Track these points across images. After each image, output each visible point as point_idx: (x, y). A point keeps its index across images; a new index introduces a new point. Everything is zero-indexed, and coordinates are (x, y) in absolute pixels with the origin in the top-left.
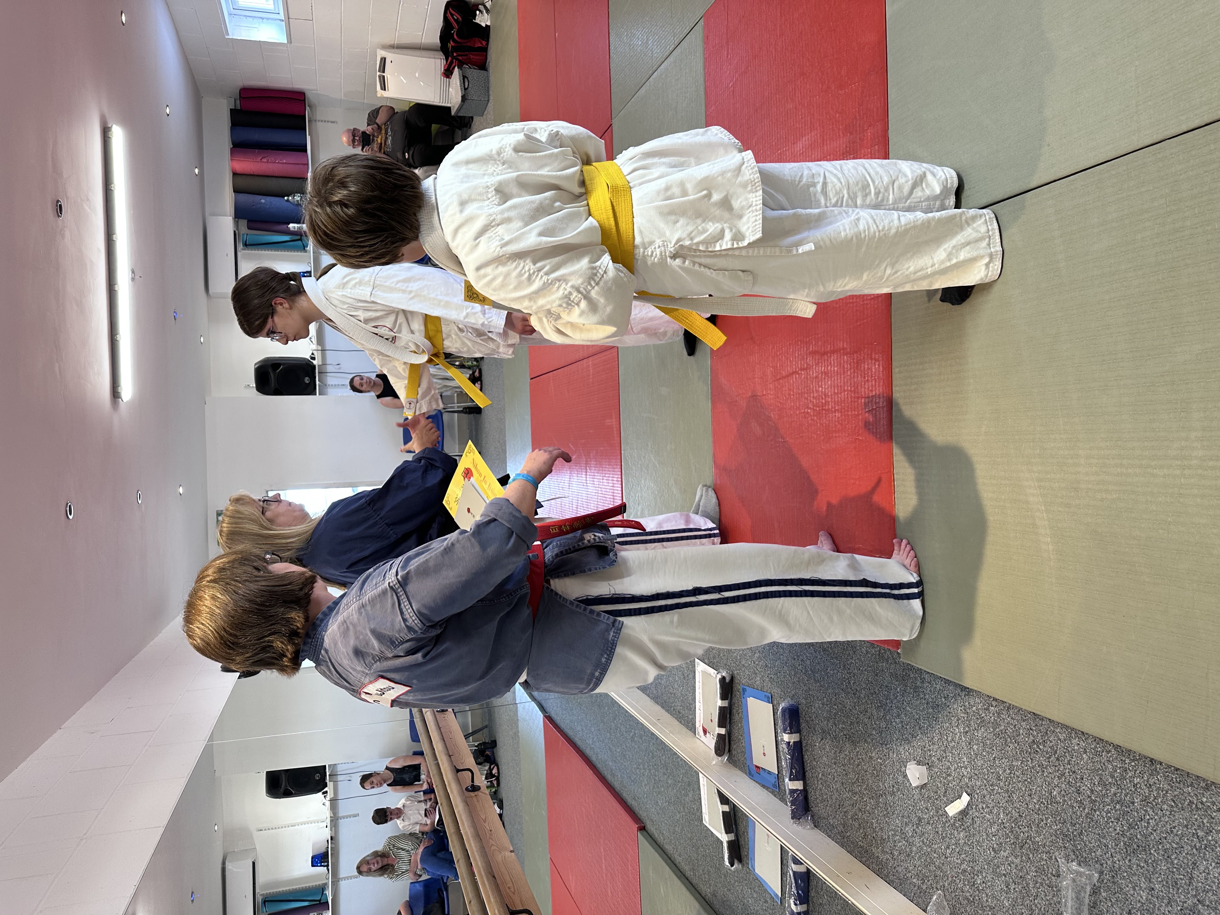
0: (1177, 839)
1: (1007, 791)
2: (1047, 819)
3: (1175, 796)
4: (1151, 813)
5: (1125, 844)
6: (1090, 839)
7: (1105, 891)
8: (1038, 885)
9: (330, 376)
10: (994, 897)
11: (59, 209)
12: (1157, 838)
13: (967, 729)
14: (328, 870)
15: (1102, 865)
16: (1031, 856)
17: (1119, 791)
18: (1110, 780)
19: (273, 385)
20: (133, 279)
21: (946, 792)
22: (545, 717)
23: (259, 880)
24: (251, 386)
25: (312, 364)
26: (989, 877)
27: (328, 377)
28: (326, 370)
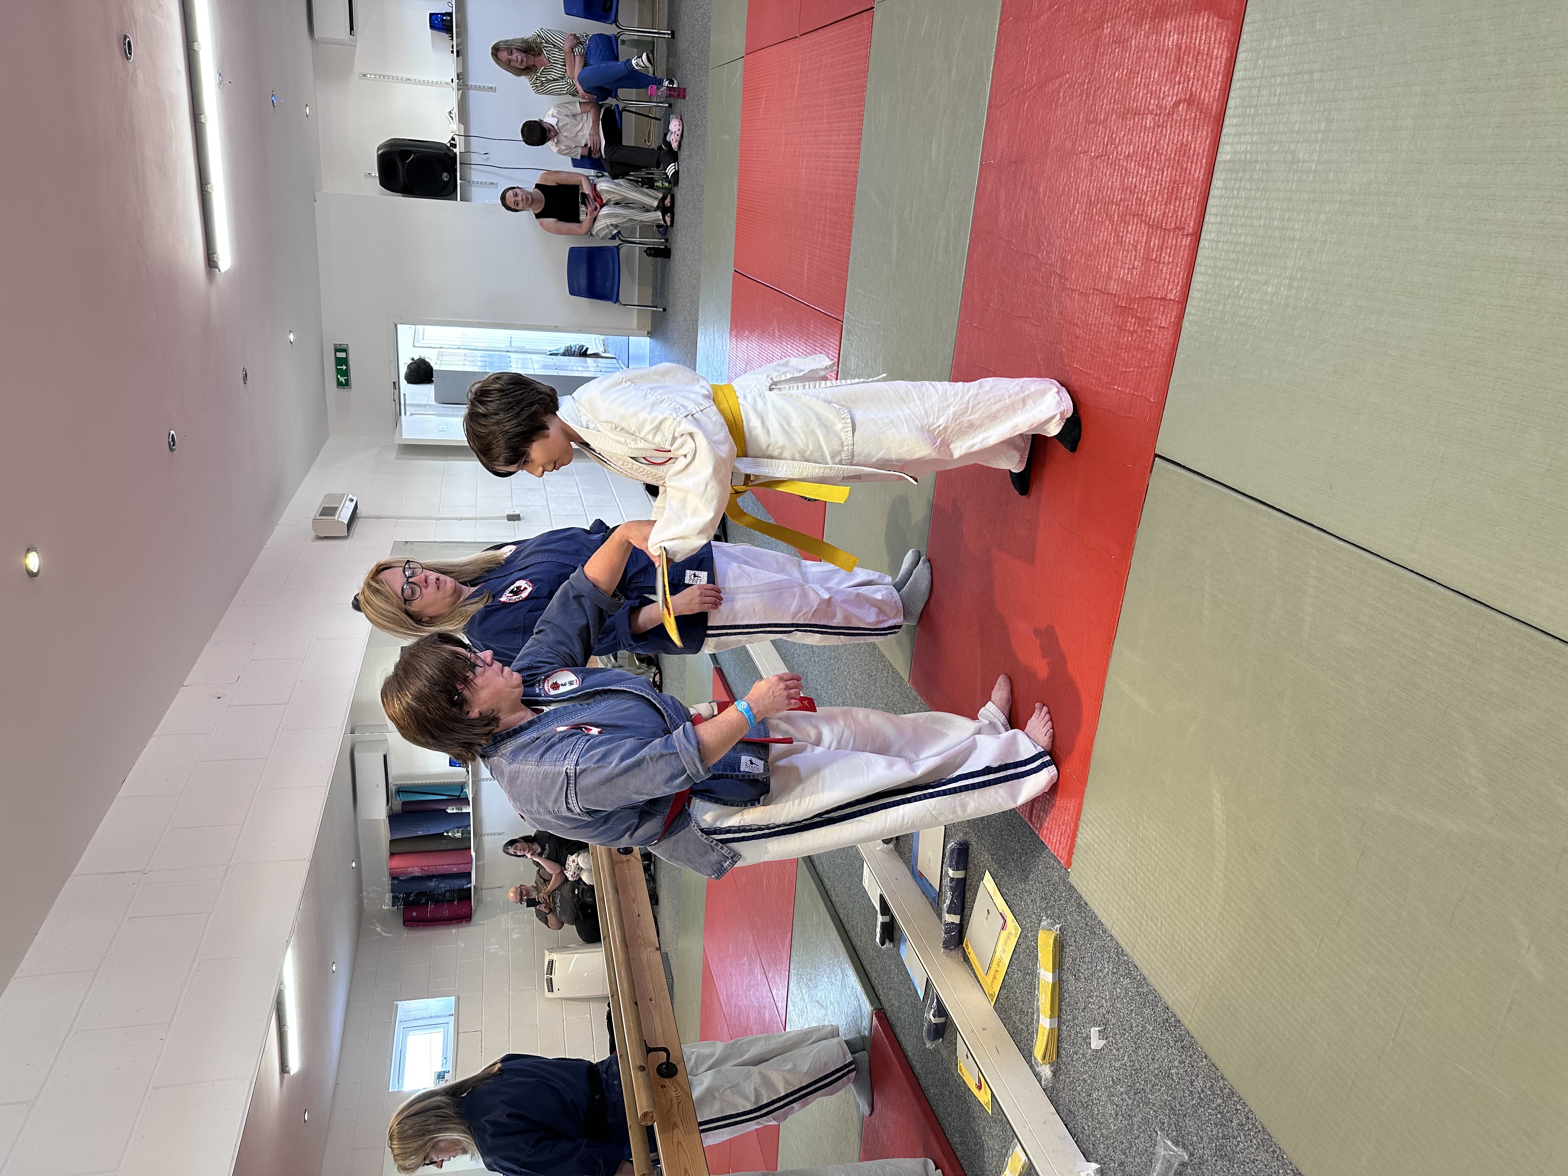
0: (1256, 1170)
1: (1136, 1043)
2: (1161, 1086)
3: (1264, 1139)
4: (1243, 1137)
5: (1216, 1146)
6: (1190, 1124)
7: (1191, 1169)
8: (1141, 1130)
9: (474, 169)
10: (1103, 1115)
11: (127, 49)
12: (1242, 1159)
13: (1115, 970)
14: (468, 772)
15: (1194, 1149)
16: (1141, 1105)
17: (1224, 1105)
18: (1219, 1092)
19: (401, 180)
20: (220, 83)
21: (1084, 1009)
22: (716, 668)
23: (392, 772)
24: (373, 175)
25: (452, 155)
26: (1104, 1098)
27: (473, 171)
28: (471, 161)
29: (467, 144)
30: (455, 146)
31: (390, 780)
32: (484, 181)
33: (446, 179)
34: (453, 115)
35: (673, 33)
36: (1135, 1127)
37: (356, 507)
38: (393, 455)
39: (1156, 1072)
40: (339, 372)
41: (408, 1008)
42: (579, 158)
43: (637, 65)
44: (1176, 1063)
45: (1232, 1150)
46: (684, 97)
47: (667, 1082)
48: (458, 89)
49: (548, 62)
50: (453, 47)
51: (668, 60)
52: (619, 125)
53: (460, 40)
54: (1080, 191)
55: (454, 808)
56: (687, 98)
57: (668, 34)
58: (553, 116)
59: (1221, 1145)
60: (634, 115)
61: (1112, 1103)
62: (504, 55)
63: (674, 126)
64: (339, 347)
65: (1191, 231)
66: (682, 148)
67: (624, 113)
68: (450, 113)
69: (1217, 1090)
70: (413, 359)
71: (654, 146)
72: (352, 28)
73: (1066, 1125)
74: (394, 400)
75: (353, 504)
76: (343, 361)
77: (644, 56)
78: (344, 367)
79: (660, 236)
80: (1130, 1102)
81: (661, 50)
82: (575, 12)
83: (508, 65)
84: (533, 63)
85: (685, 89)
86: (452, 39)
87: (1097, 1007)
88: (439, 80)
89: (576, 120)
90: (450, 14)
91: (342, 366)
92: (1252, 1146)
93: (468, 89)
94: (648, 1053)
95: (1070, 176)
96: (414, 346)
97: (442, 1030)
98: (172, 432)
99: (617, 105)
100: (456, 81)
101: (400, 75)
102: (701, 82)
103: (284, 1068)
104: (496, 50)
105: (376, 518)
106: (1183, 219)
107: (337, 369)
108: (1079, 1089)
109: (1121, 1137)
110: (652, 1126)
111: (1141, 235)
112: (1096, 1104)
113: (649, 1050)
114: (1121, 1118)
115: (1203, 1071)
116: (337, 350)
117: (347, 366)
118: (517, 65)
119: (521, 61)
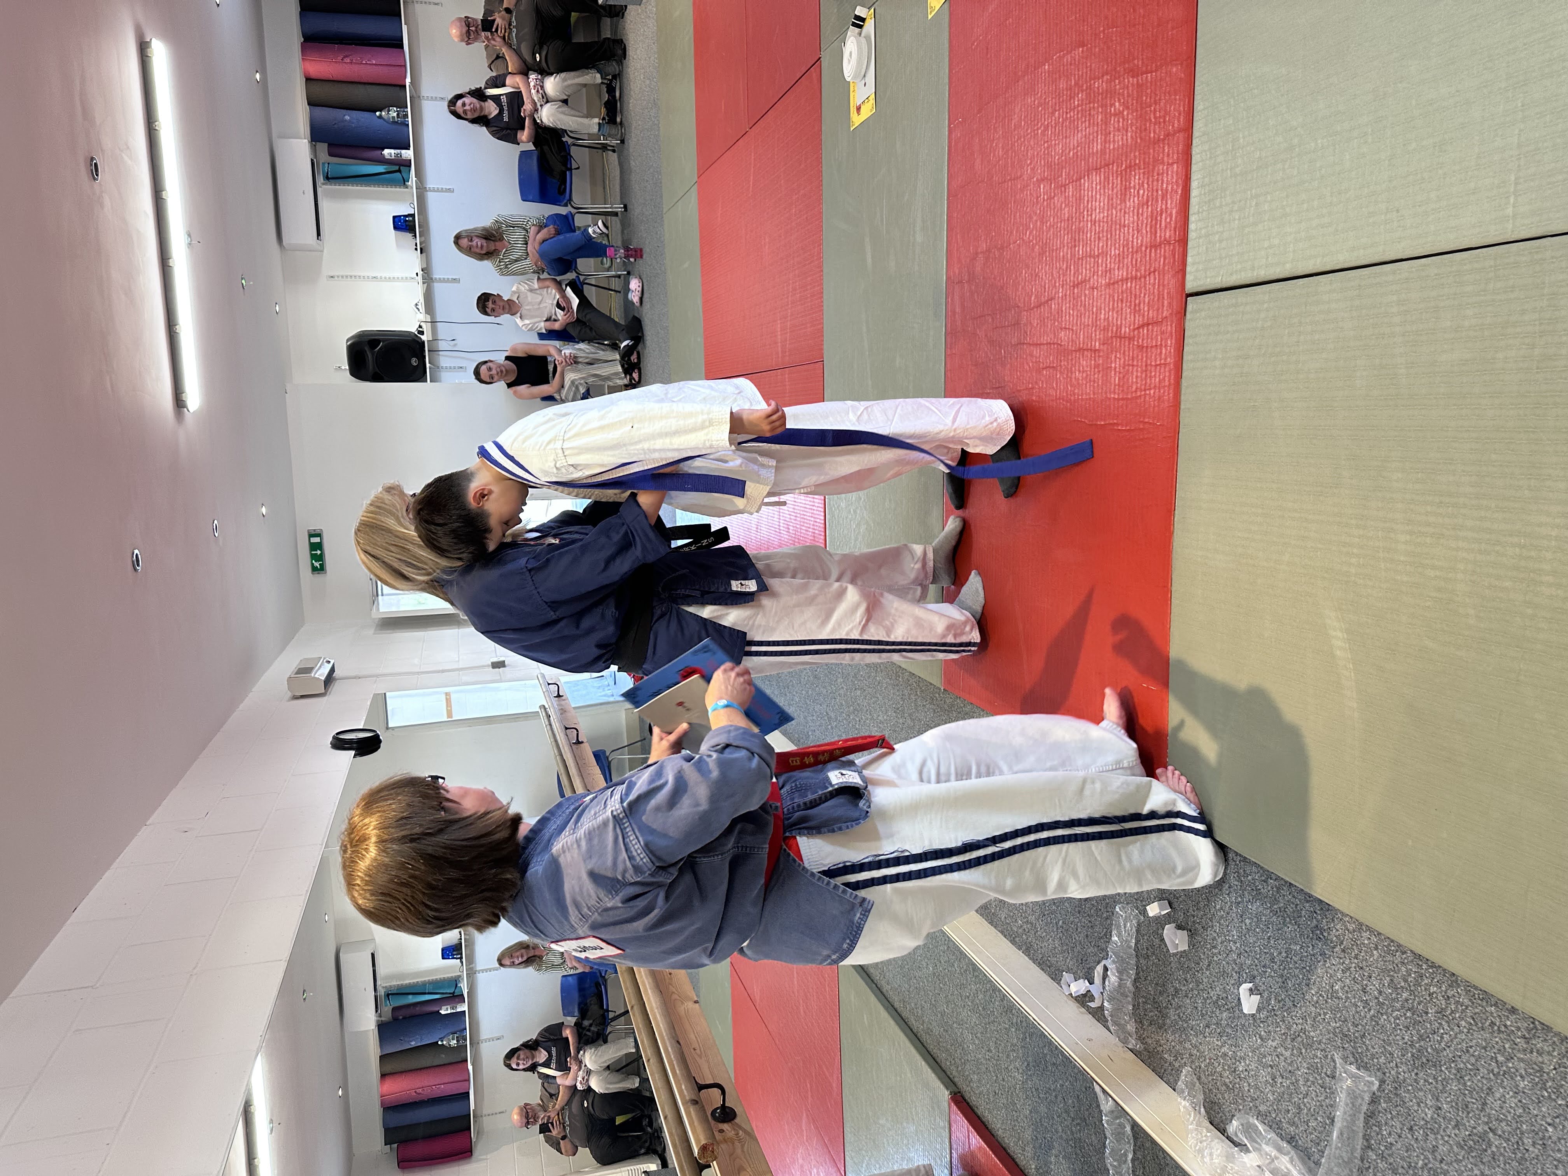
9: (443, 355)
11: (94, 170)
14: (462, 961)
15: (1384, 1074)
19: (371, 368)
20: (190, 245)
23: (381, 973)
24: (343, 365)
25: (420, 341)
27: (441, 357)
28: (438, 346)
29: (434, 331)
30: (422, 333)
31: (379, 983)
32: (452, 365)
33: (415, 364)
34: (419, 307)
35: (625, 207)
37: (332, 670)
38: (370, 630)
39: (1315, 998)
40: (314, 557)
42: (544, 331)
43: (594, 232)
44: (1339, 975)
46: (641, 257)
47: (725, 1126)
48: (424, 283)
49: (508, 244)
50: (416, 245)
55: (448, 1007)
57: (621, 208)
60: (594, 288)
61: (1265, 1066)
62: (464, 242)
63: (634, 284)
64: (313, 532)
65: (1184, 59)
66: (644, 303)
68: (416, 305)
69: (1399, 983)
72: (319, 234)
75: (330, 666)
76: (318, 546)
78: (319, 552)
82: (531, 198)
83: (469, 251)
84: (493, 248)
85: (641, 250)
86: (416, 238)
88: (404, 275)
89: (536, 293)
90: (413, 215)
91: (317, 551)
92: (1461, 1032)
93: (433, 282)
94: (700, 1091)
98: (136, 551)
100: (421, 275)
101: (366, 274)
102: (657, 231)
104: (457, 238)
105: (355, 678)
107: (312, 555)
109: (1284, 1105)
113: (701, 1087)
114: (1280, 1080)
115: (1377, 967)
116: (311, 535)
117: (321, 550)
118: (478, 251)
119: (482, 246)
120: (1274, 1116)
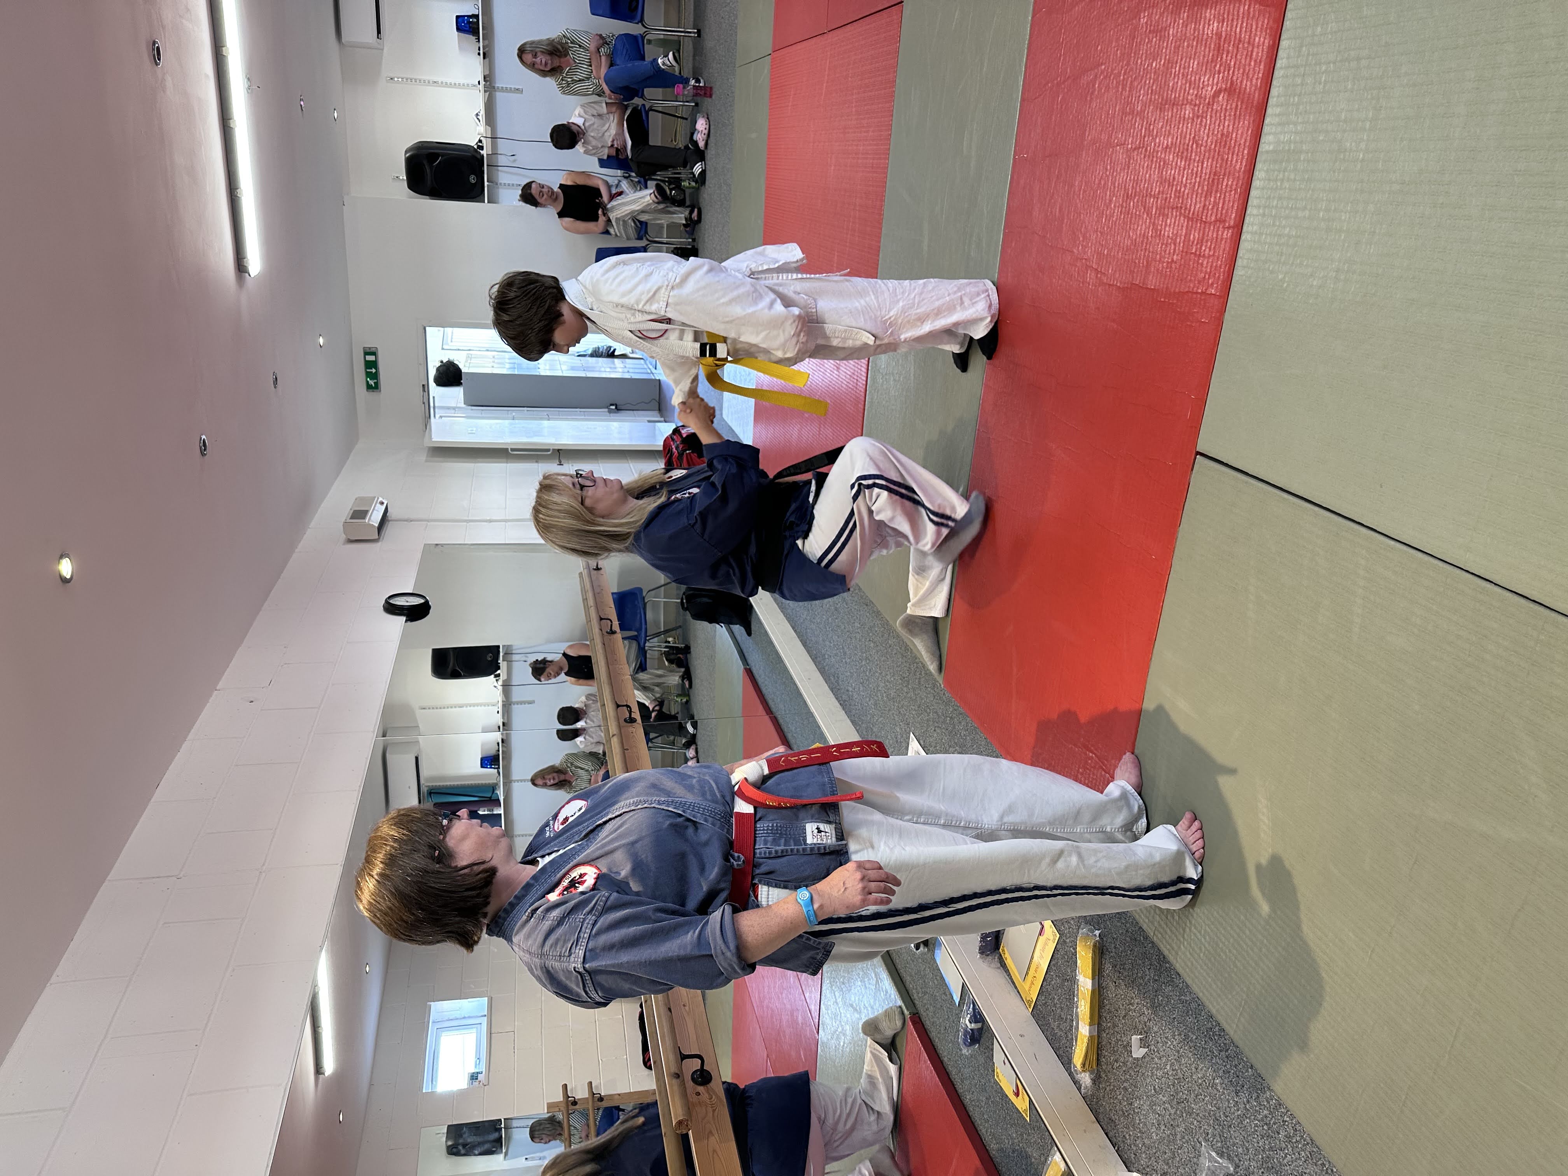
1: (1178, 1052)
2: (1205, 1096)
3: (1313, 1151)
4: (1290, 1150)
5: (1262, 1158)
6: (1236, 1136)
8: (1184, 1140)
9: (501, 171)
10: (1145, 1124)
11: (156, 55)
12: (1289, 1172)
13: (1157, 978)
14: (499, 773)
15: (1240, 1161)
16: (1184, 1115)
17: (1270, 1116)
18: (1265, 1104)
19: (429, 182)
20: (249, 88)
21: (1125, 1016)
22: (745, 669)
23: (424, 773)
24: (401, 178)
25: (479, 157)
26: (1146, 1107)
27: (499, 173)
28: (498, 162)
29: (494, 146)
30: (482, 148)
31: (422, 781)
32: (511, 182)
33: (473, 182)
34: (480, 117)
35: (699, 32)
36: (1179, 1137)
37: (386, 509)
38: (423, 457)
39: (1200, 1081)
40: (368, 375)
41: (441, 1009)
42: (605, 157)
43: (664, 64)
45: (1279, 1162)
46: (711, 96)
47: (701, 1089)
48: (485, 91)
49: (573, 62)
50: (479, 49)
51: (694, 59)
52: (646, 125)
53: (487, 42)
54: (1117, 185)
55: (486, 809)
56: (713, 97)
57: (694, 33)
58: (580, 116)
59: (1268, 1157)
60: (660, 114)
61: (1154, 1112)
62: (529, 57)
63: (701, 125)
64: (368, 351)
65: (1232, 223)
66: (709, 147)
67: (651, 113)
68: (477, 115)
69: (1263, 1102)
70: (442, 362)
71: (681, 145)
72: (379, 32)
73: (1106, 1134)
74: (424, 403)
75: (384, 507)
76: (373, 364)
77: (671, 55)
78: (374, 370)
79: (687, 236)
80: (1173, 1111)
81: (687, 48)
82: (601, 12)
83: (532, 67)
84: (558, 64)
85: (711, 88)
86: (479, 41)
87: (1138, 1015)
88: (466, 82)
89: (602, 119)
90: (477, 16)
91: (372, 368)
92: (1299, 1159)
93: (495, 91)
94: (682, 1059)
95: (1107, 169)
96: (443, 349)
97: (474, 1030)
98: (203, 437)
99: (644, 105)
100: (482, 83)
101: (426, 78)
102: (728, 80)
103: (318, 1069)
104: (521, 52)
105: (406, 521)
106: (1224, 212)
107: (367, 373)
108: (1120, 1097)
109: (1163, 1147)
110: (687, 1134)
111: (1180, 228)
112: (1138, 1113)
113: (684, 1057)
114: (1163, 1128)
115: (1249, 1081)
116: (366, 353)
117: (376, 369)
118: (542, 68)
119: (546, 64)
120: (1154, 1151)
